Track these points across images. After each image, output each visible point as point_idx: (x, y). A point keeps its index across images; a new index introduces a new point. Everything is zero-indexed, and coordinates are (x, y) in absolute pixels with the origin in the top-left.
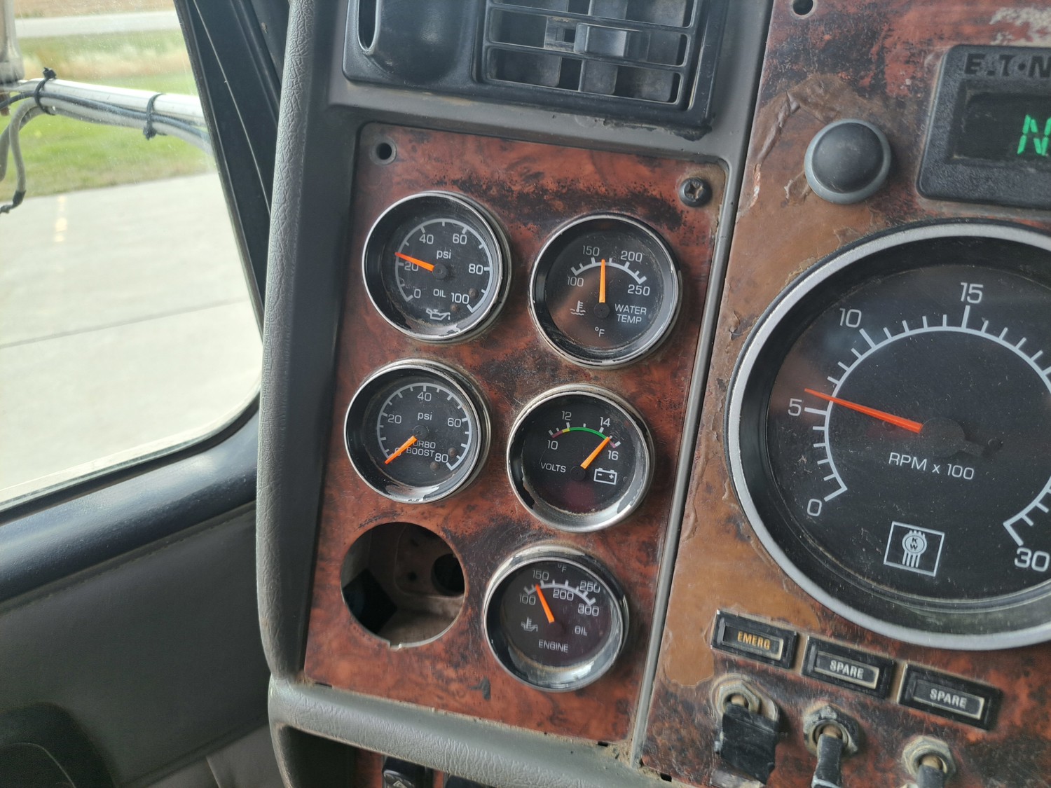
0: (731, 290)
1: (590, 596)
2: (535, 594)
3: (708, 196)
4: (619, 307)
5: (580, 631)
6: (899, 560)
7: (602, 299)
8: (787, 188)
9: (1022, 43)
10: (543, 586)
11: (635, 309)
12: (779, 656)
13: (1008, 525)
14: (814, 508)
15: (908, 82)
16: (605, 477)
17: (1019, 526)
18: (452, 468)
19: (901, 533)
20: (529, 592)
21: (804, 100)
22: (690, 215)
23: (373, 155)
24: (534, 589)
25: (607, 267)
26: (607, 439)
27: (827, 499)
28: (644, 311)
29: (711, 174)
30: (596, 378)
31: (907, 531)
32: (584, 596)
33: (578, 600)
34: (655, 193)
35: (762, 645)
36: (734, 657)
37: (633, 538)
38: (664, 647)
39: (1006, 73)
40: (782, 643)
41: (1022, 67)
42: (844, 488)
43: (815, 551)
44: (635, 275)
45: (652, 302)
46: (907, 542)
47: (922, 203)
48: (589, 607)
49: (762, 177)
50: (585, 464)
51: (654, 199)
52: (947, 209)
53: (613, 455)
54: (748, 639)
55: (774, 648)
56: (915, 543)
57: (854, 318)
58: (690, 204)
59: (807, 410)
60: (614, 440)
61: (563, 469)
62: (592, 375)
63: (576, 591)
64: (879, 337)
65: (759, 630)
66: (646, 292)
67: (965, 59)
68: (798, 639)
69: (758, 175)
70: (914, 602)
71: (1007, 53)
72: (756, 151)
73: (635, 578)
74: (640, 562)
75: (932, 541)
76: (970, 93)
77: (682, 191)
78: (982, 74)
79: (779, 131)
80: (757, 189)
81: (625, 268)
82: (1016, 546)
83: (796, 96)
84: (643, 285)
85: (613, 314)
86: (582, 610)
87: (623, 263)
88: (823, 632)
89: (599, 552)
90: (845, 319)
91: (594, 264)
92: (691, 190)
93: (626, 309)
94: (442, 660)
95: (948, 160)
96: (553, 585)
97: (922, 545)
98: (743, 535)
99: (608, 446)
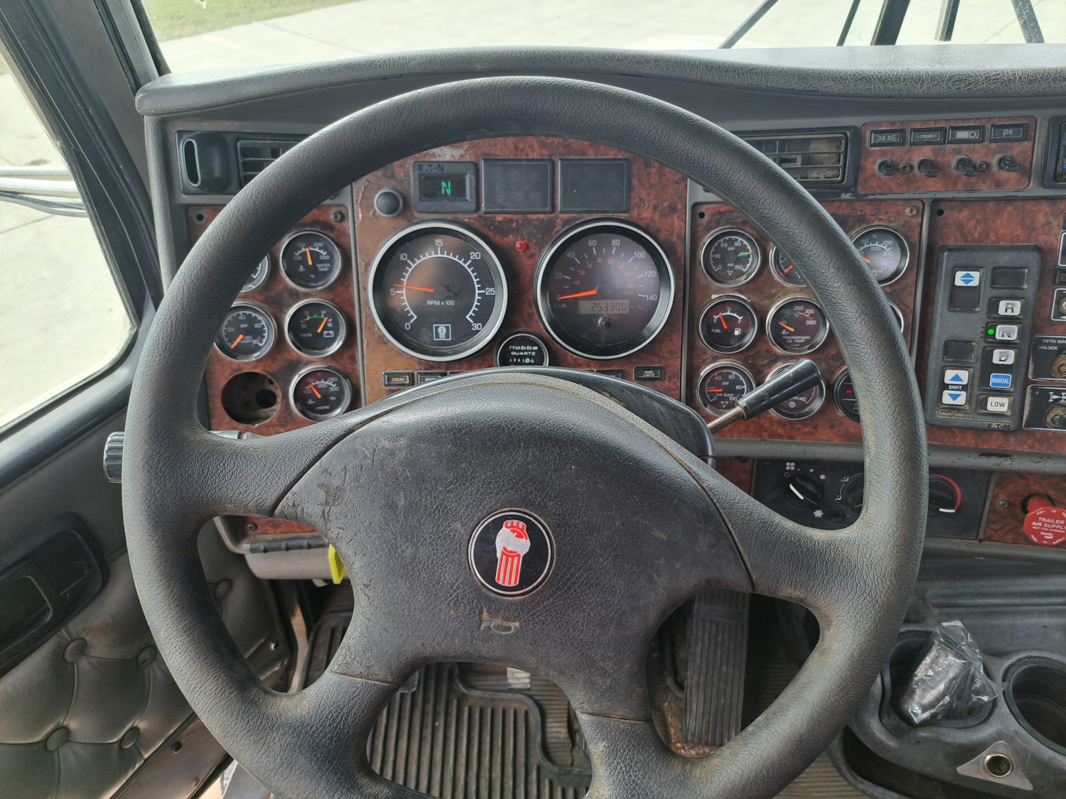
0: (360, 253)
1: (333, 383)
2: (310, 388)
3: (343, 218)
4: (318, 265)
5: (333, 398)
6: (439, 338)
7: (310, 263)
8: (371, 214)
9: (434, 159)
10: (314, 384)
11: (325, 265)
12: (408, 382)
13: (467, 317)
14: (407, 326)
15: (403, 174)
16: (329, 334)
17: (471, 317)
18: (261, 345)
19: (437, 328)
20: (307, 388)
21: (369, 182)
22: (338, 226)
23: (195, 220)
24: (309, 387)
25: (310, 251)
26: (326, 319)
27: (411, 322)
28: (329, 265)
29: (343, 210)
30: (316, 295)
31: (438, 327)
32: (331, 384)
33: (329, 386)
34: (322, 219)
35: (402, 380)
36: (393, 388)
37: (346, 356)
38: (367, 392)
39: (431, 170)
40: (408, 377)
41: (435, 168)
42: (416, 317)
43: (410, 340)
44: (321, 252)
45: (331, 261)
46: (439, 330)
47: (416, 214)
48: (334, 388)
49: (362, 211)
50: (319, 331)
51: (322, 222)
52: (425, 216)
53: (330, 325)
54: (396, 379)
55: (406, 380)
56: (442, 330)
57: (404, 257)
58: (337, 222)
59: (397, 292)
60: (329, 319)
61: (310, 335)
62: (314, 294)
63: (327, 383)
64: (414, 262)
65: (399, 375)
66: (327, 258)
67: (418, 166)
68: (413, 374)
69: (360, 210)
70: (444, 349)
71: (430, 164)
72: (357, 201)
73: (350, 371)
74: (350, 364)
75: (447, 328)
76: (423, 177)
77: (332, 217)
78: (424, 171)
79: (363, 194)
80: (360, 216)
81: (317, 250)
82: (471, 324)
83: (367, 180)
84: (326, 255)
85: (316, 268)
86: (332, 389)
87: (315, 248)
88: (421, 369)
89: (333, 364)
90: (402, 258)
91: (303, 250)
92: (336, 217)
93: (321, 265)
94: (277, 426)
95: (421, 200)
96: (317, 383)
97: (444, 330)
98: (386, 342)
99: (327, 322)
